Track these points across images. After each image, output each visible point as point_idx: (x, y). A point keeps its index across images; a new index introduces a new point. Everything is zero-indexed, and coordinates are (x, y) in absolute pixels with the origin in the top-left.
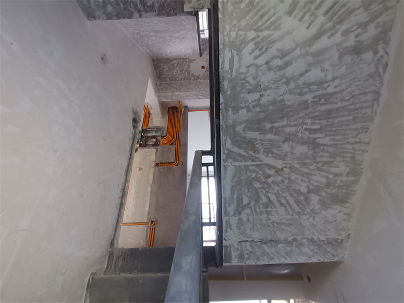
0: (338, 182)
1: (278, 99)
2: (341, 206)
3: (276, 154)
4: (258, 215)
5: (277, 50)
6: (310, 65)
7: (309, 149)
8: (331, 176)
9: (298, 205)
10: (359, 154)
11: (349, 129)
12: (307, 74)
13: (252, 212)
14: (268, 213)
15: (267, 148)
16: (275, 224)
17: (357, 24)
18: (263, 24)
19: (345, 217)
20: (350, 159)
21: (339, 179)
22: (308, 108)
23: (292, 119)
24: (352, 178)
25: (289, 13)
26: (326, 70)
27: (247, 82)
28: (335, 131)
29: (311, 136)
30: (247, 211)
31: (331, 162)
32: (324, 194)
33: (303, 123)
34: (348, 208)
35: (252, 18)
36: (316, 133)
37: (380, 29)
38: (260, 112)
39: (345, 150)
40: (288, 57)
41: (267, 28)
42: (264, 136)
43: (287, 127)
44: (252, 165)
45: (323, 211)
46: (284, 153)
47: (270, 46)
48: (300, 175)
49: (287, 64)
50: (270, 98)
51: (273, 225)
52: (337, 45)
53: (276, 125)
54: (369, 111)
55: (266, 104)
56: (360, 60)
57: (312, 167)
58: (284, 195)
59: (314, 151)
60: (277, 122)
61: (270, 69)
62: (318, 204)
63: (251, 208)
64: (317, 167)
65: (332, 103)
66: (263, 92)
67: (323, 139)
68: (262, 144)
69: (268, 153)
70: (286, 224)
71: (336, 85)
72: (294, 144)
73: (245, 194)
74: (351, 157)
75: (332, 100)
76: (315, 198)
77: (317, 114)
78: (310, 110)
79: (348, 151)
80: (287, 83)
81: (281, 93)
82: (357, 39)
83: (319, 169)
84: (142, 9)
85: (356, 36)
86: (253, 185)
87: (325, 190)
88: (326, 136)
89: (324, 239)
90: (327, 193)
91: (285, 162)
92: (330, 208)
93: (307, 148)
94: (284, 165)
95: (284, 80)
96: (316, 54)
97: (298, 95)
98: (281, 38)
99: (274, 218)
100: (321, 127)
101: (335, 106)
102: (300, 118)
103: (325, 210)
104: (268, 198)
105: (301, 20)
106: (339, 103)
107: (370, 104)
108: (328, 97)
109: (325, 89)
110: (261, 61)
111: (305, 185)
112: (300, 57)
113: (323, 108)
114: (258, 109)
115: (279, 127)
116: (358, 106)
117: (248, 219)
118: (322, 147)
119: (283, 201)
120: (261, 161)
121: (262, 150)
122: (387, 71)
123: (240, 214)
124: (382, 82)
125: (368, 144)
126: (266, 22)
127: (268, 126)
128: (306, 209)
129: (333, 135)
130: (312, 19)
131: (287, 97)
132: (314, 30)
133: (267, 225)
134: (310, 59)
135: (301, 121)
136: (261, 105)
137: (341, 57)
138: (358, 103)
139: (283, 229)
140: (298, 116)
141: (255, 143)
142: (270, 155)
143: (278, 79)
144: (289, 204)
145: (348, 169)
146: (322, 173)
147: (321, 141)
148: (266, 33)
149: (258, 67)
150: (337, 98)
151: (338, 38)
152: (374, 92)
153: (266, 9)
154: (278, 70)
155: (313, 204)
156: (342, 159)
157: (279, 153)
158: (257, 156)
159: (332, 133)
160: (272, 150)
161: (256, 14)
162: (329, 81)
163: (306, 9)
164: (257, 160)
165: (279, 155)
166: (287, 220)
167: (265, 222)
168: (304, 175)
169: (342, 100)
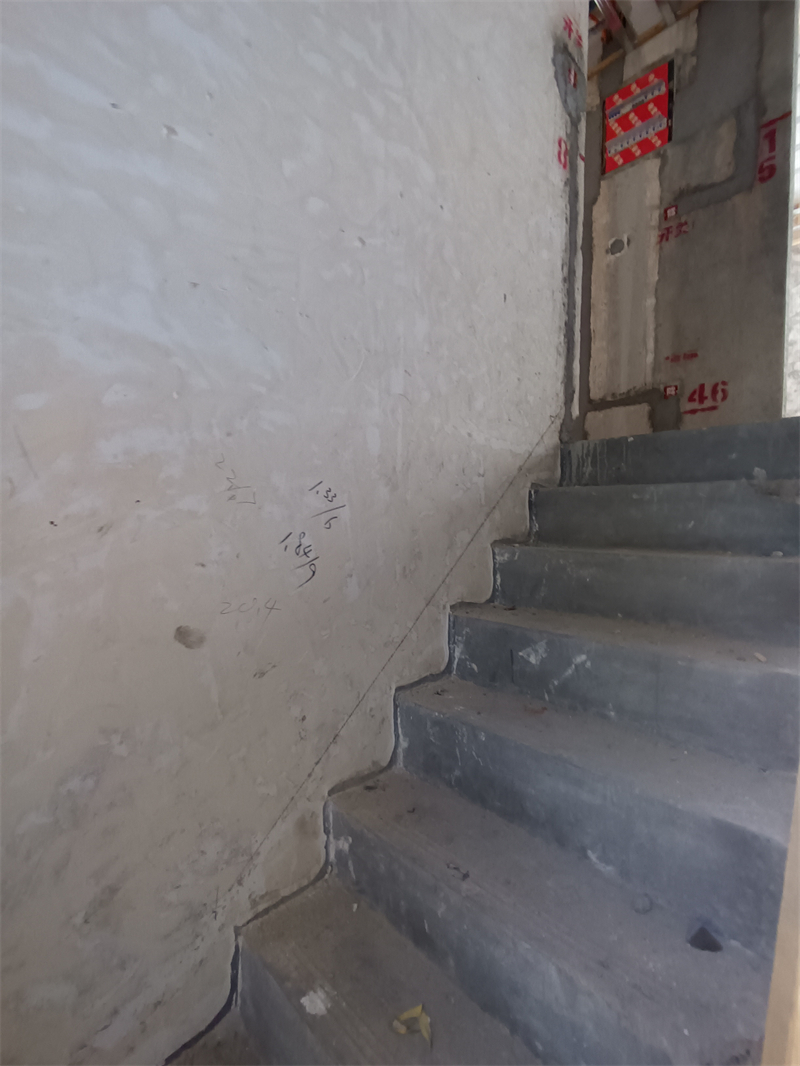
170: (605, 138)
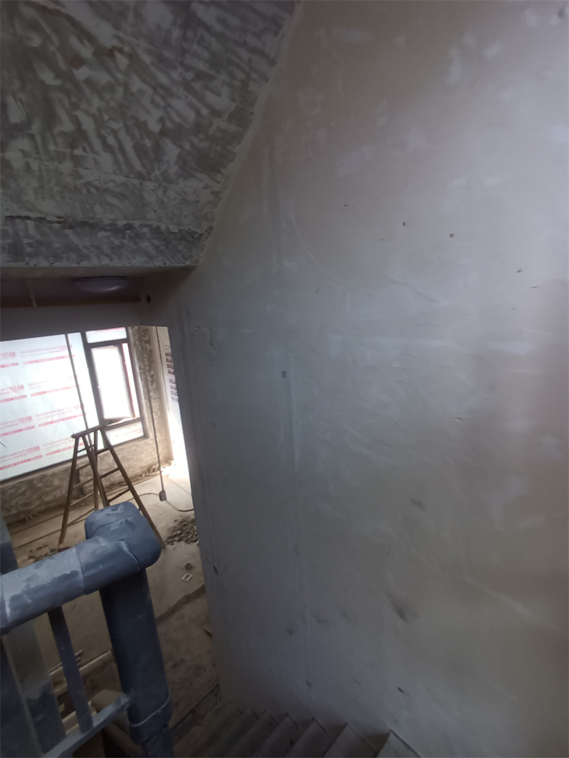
89: (176, 230)
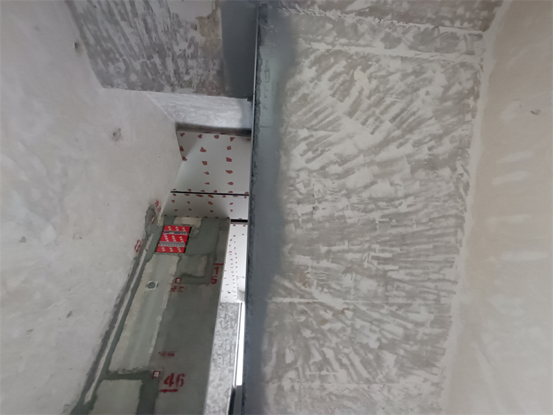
0: (420, 335)
1: (336, 214)
2: (427, 372)
3: (334, 289)
4: (307, 381)
5: (335, 154)
6: (376, 176)
7: (379, 285)
8: (410, 326)
9: (365, 368)
10: (444, 297)
11: (430, 262)
12: (373, 187)
13: (299, 375)
14: (323, 378)
15: (322, 280)
16: (334, 398)
17: (430, 135)
18: (319, 123)
19: (433, 389)
20: (433, 302)
21: (421, 330)
22: (376, 229)
23: (355, 242)
24: (437, 331)
25: (351, 114)
26: (397, 185)
27: (297, 189)
28: (411, 262)
29: (381, 267)
30: (292, 374)
31: (410, 305)
32: (402, 352)
33: (370, 249)
34: (436, 375)
35: (305, 114)
36: (388, 264)
37: (456, 144)
38: (313, 229)
39: (426, 290)
40: (349, 163)
41: (324, 128)
42: (318, 263)
43: (348, 253)
44: (300, 303)
45: (401, 378)
46: (346, 288)
47: (327, 149)
48: (367, 321)
49: (347, 173)
50: (326, 213)
51: (330, 398)
52: (409, 156)
53: (335, 248)
54: (452, 240)
55: (321, 219)
56: (437, 177)
57: (384, 311)
58: (346, 351)
59: (386, 288)
60: (335, 245)
61: (326, 176)
62: (394, 366)
63: (297, 369)
64: (391, 311)
65: (405, 226)
66: (317, 204)
67: (397, 273)
68: (316, 274)
69: (323, 287)
70: (349, 399)
71: (410, 203)
72: (359, 277)
73: (289, 348)
74: (435, 300)
75: (405, 223)
76: (389, 358)
77: (388, 238)
78: (378, 232)
79: (430, 290)
80: (348, 196)
81: (340, 207)
82: (431, 152)
83: (394, 315)
84: (176, 83)
85: (430, 149)
86: (301, 333)
87: (403, 345)
88: (401, 268)
90: (406, 351)
91: (347, 301)
92: (411, 374)
93: (376, 284)
94: (345, 306)
95: (344, 192)
96: (384, 164)
97: (362, 212)
98: (341, 140)
99: (331, 387)
100: (393, 256)
101: (409, 230)
102: (366, 241)
103: (405, 377)
104: (323, 354)
105: (364, 124)
106: (415, 226)
107: (452, 230)
108: (400, 218)
109: (397, 207)
110: (315, 165)
111: (374, 337)
112: (363, 165)
113: (394, 231)
114: (310, 225)
115: (339, 251)
116: (438, 232)
117: (293, 387)
118: (396, 284)
119: (345, 361)
120: (313, 298)
121: (315, 283)
122: (469, 192)
123: (280, 378)
124: (464, 205)
125: (455, 282)
126: (322, 121)
127: (324, 249)
128: (377, 375)
129: (410, 268)
130: (377, 123)
131: (348, 213)
132: (379, 137)
133: (321, 397)
134: (376, 169)
135: (366, 245)
136: (314, 220)
137: (413, 171)
138: (437, 229)
139: (345, 407)
140: (362, 239)
141: (306, 272)
142: (325, 290)
143: (337, 190)
144: (352, 365)
145: (432, 317)
146: (397, 320)
147: (394, 275)
148: (321, 133)
149: (311, 172)
150: (412, 220)
151: (408, 148)
152: (456, 216)
153: (322, 106)
154: (337, 178)
155: (388, 367)
156: (422, 302)
157: (338, 288)
158: (307, 289)
159: (408, 265)
160: (329, 282)
161: (310, 111)
162: (401, 198)
163: (370, 112)
164: (307, 296)
165: (339, 291)
166: (351, 391)
167: (318, 393)
168: (374, 322)
169: (418, 223)
170: (160, 240)
